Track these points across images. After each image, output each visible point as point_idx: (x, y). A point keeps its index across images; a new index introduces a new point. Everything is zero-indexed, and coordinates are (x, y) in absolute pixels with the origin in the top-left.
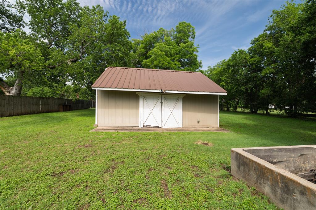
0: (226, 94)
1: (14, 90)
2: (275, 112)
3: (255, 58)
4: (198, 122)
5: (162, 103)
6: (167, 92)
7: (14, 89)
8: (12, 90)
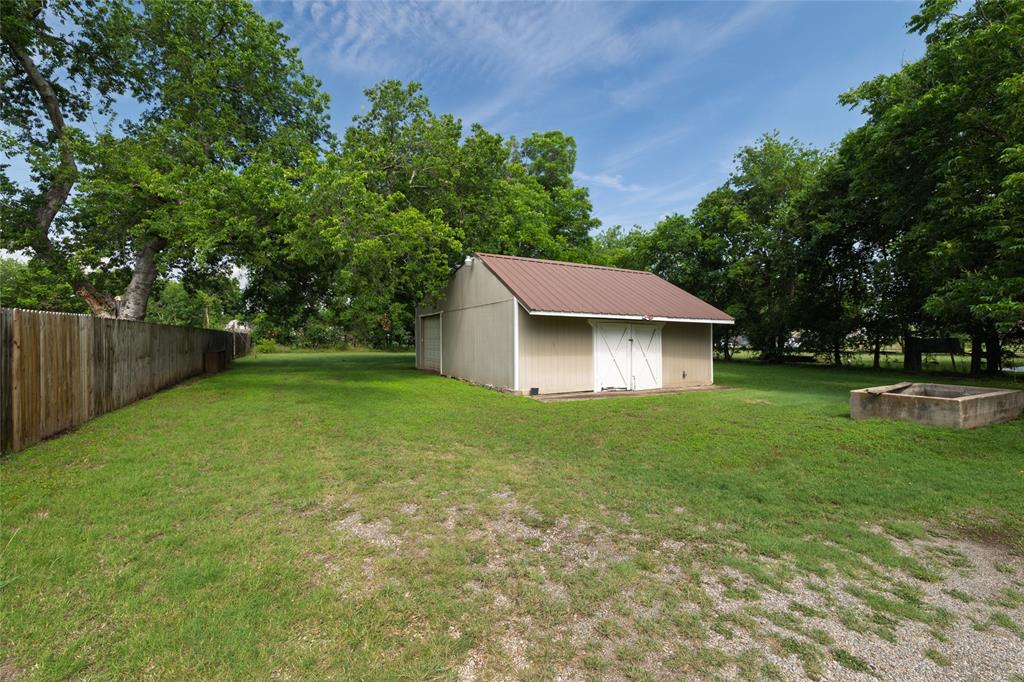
0: (733, 322)
1: (131, 305)
2: (743, 355)
3: (713, 238)
4: (684, 376)
5: (631, 340)
6: (655, 319)
7: (131, 301)
8: (124, 305)
